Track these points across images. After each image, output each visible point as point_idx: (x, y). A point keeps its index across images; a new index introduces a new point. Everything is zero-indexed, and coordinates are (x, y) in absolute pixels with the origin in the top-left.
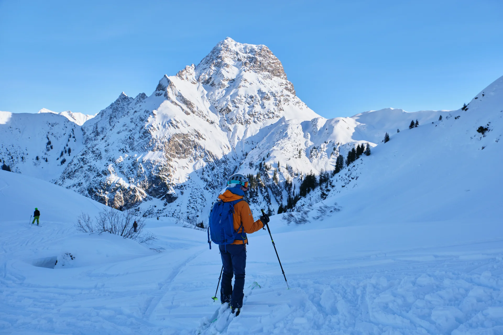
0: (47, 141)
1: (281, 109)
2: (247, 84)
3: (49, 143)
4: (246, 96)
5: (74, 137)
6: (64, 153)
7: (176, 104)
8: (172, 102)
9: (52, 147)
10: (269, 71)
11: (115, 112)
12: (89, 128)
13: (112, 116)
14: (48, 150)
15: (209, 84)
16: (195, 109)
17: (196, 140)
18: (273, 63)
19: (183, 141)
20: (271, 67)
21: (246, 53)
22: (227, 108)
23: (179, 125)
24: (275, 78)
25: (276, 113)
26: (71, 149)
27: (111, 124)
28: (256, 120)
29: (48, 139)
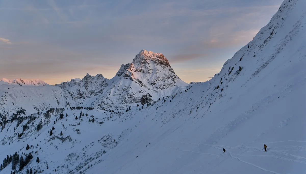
0: (57, 100)
1: (175, 82)
2: (159, 72)
3: (57, 101)
4: (160, 77)
5: (68, 97)
6: (67, 105)
7: (137, 83)
8: (135, 82)
9: (59, 103)
10: (164, 65)
11: (87, 84)
12: (73, 92)
13: (87, 86)
14: (58, 104)
15: (142, 72)
16: (143, 84)
17: (150, 97)
18: (165, 61)
19: (146, 98)
20: (165, 62)
21: (154, 57)
22: (154, 83)
23: (143, 92)
24: (167, 67)
25: (174, 84)
26: (69, 103)
27: (87, 90)
28: (166, 87)
29: (56, 99)
